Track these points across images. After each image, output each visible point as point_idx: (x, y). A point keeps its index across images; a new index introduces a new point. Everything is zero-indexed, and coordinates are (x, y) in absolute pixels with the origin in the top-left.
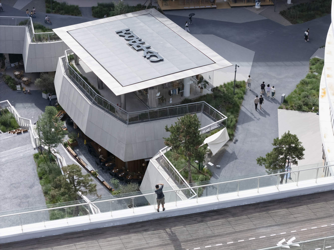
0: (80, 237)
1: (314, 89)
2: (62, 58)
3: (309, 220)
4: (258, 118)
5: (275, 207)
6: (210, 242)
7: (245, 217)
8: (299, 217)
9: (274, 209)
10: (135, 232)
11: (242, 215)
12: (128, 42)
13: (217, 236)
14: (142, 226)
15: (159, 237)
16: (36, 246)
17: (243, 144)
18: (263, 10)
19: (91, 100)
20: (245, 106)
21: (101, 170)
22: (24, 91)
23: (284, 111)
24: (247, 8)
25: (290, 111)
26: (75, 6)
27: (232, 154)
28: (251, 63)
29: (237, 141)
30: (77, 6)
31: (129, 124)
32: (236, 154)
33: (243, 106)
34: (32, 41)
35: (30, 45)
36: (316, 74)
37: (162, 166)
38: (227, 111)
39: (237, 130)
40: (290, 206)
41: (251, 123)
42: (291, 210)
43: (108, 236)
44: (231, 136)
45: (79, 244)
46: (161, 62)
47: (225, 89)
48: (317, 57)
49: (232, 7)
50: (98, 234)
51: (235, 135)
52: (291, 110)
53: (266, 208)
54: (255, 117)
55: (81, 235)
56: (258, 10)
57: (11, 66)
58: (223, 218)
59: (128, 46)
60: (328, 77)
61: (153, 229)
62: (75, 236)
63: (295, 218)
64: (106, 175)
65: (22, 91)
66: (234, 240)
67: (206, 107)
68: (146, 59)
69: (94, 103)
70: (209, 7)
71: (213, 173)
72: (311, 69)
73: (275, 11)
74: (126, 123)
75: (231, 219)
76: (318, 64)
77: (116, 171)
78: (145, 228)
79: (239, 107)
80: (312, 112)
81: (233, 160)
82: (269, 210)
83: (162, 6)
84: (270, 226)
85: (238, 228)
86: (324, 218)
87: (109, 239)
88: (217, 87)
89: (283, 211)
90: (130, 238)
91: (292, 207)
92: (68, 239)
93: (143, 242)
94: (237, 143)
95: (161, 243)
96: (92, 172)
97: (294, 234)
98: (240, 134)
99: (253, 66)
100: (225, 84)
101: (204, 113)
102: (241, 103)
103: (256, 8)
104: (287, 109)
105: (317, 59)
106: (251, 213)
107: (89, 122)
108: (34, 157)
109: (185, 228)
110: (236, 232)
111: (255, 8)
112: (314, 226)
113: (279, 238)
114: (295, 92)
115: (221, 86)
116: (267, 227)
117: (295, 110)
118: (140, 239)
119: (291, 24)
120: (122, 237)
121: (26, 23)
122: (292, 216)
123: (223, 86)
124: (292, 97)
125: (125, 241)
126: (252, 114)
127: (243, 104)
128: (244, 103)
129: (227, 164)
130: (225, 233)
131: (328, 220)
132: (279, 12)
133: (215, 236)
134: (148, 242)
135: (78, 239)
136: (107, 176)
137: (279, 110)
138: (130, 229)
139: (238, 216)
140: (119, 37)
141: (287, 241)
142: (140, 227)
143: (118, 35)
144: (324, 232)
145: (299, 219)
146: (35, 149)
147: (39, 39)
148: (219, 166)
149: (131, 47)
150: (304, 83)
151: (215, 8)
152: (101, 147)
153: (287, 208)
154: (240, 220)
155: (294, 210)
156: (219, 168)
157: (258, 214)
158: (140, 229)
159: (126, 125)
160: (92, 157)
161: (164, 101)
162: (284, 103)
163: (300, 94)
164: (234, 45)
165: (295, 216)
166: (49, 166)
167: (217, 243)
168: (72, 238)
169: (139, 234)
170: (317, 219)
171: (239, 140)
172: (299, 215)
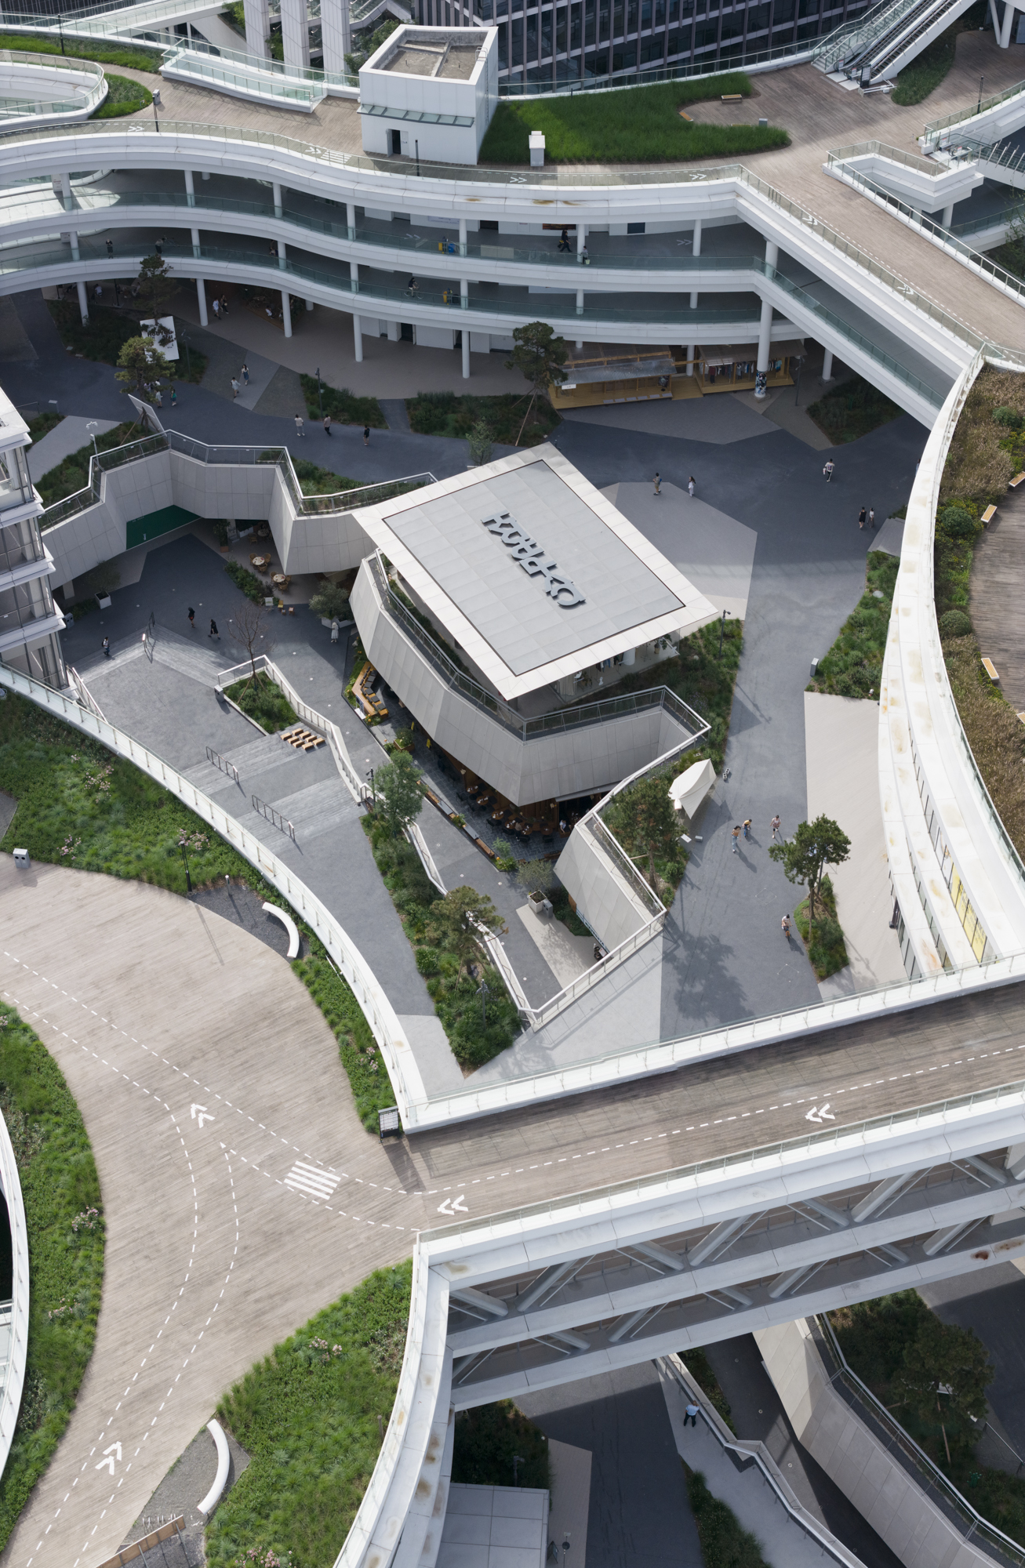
0: (550, 1110)
1: (875, 640)
2: (369, 561)
3: (847, 1075)
4: (767, 717)
5: (803, 1052)
6: (720, 1114)
7: (763, 1071)
8: (834, 1070)
9: (803, 1056)
10: (623, 1100)
11: (759, 1069)
12: (510, 550)
13: (729, 1104)
14: (630, 1090)
15: (655, 1108)
16: (497, 1127)
17: (741, 783)
18: (772, 401)
19: (448, 680)
20: (742, 686)
21: (468, 810)
22: (281, 609)
23: (816, 695)
24: (737, 396)
25: (827, 697)
26: (370, 398)
27: (721, 807)
28: (750, 568)
29: (729, 775)
30: (374, 400)
31: (529, 738)
32: (730, 808)
33: (737, 685)
34: (300, 514)
35: (295, 522)
36: (878, 594)
37: (598, 840)
38: (710, 706)
39: (729, 749)
40: (823, 1050)
41: (755, 729)
42: (823, 1057)
43: (588, 1107)
44: (718, 766)
45: (552, 1123)
46: (581, 607)
47: (701, 642)
48: (882, 549)
49: (704, 395)
50: (574, 1104)
51: (726, 759)
52: (830, 693)
53: (791, 1055)
54: (762, 716)
55: (552, 1107)
56: (761, 401)
57: (238, 536)
58: (734, 1073)
59: (511, 562)
60: (892, 705)
61: (644, 1095)
62: (545, 1108)
63: (829, 1071)
64: (480, 822)
65: (275, 610)
66: (752, 1110)
67: (668, 697)
68: (550, 598)
69: (453, 687)
70: (657, 396)
71: (691, 852)
72: (869, 580)
73: (796, 405)
74: (520, 736)
75: (745, 1075)
76: (883, 568)
77: (500, 816)
78: (634, 1093)
79: (730, 691)
80: (869, 698)
81: (724, 822)
82: (795, 1058)
83: (557, 397)
84: (797, 1086)
85: (755, 1091)
86: (868, 1071)
87: (590, 1112)
88: (686, 639)
89: (812, 1061)
90: (616, 1109)
91: (825, 1053)
92: (536, 1114)
93: (635, 1116)
94: (731, 780)
95: (657, 1117)
96: (453, 816)
97: (828, 1100)
98: (734, 761)
99: (754, 576)
100: (700, 630)
101: (665, 707)
102: (732, 679)
103: (756, 398)
104: (822, 692)
105: (883, 554)
106: (771, 1064)
107: (443, 720)
108: (363, 824)
109: (685, 1092)
110: (753, 1097)
111: (754, 397)
112: (854, 1086)
113: (808, 1106)
114: (838, 647)
115: (694, 635)
116: (792, 1088)
117: (837, 694)
118: (630, 1112)
119: (831, 446)
120: (607, 1108)
121: (274, 457)
122: (825, 1069)
123: (698, 635)
124: (831, 663)
125: (610, 1115)
126: (755, 705)
127: (737, 680)
128: (740, 676)
129: (714, 831)
130: (739, 1098)
131: (872, 1074)
132: (805, 407)
133: (725, 1105)
134: (641, 1116)
135: (549, 1114)
136: (482, 823)
137: (806, 693)
138: (615, 1095)
139: (755, 1070)
140: (490, 534)
141: (818, 1111)
142: (627, 1092)
143: (486, 529)
144: (867, 1096)
145: (835, 1074)
146: (359, 805)
147: (311, 507)
148: (701, 838)
149: (517, 563)
150: (854, 624)
151: (670, 398)
152: (465, 768)
153: (820, 1055)
154: (757, 1076)
155: (827, 1057)
156: (699, 841)
157: (780, 1066)
158: (628, 1095)
159: (520, 743)
160: (445, 778)
161: (589, 683)
162: (817, 677)
163: (847, 654)
164: (714, 512)
165: (830, 1068)
166: (395, 847)
167: (729, 1116)
168: (541, 1112)
169: (627, 1104)
170: (858, 1073)
171: (733, 773)
172: (834, 1067)
